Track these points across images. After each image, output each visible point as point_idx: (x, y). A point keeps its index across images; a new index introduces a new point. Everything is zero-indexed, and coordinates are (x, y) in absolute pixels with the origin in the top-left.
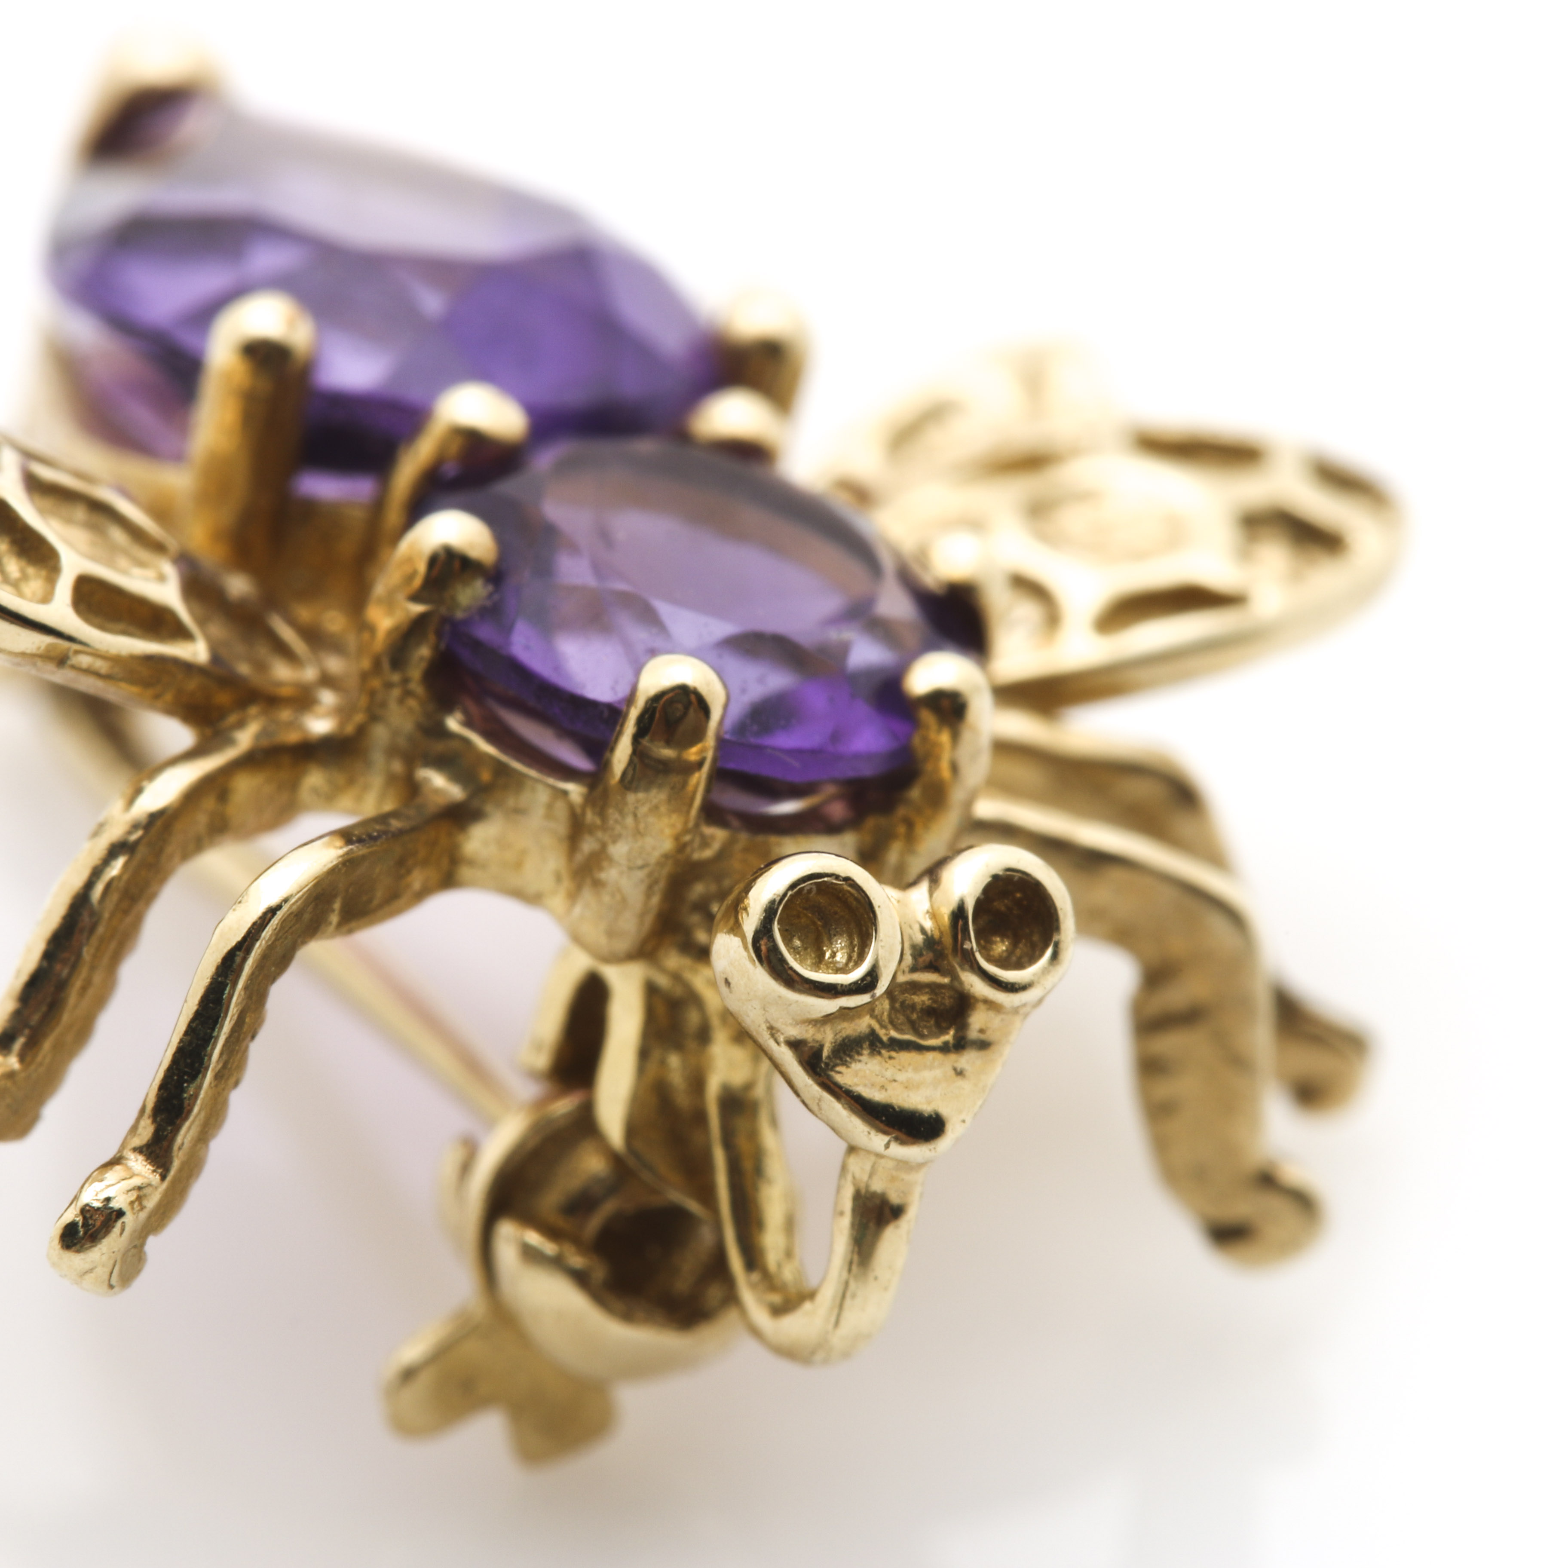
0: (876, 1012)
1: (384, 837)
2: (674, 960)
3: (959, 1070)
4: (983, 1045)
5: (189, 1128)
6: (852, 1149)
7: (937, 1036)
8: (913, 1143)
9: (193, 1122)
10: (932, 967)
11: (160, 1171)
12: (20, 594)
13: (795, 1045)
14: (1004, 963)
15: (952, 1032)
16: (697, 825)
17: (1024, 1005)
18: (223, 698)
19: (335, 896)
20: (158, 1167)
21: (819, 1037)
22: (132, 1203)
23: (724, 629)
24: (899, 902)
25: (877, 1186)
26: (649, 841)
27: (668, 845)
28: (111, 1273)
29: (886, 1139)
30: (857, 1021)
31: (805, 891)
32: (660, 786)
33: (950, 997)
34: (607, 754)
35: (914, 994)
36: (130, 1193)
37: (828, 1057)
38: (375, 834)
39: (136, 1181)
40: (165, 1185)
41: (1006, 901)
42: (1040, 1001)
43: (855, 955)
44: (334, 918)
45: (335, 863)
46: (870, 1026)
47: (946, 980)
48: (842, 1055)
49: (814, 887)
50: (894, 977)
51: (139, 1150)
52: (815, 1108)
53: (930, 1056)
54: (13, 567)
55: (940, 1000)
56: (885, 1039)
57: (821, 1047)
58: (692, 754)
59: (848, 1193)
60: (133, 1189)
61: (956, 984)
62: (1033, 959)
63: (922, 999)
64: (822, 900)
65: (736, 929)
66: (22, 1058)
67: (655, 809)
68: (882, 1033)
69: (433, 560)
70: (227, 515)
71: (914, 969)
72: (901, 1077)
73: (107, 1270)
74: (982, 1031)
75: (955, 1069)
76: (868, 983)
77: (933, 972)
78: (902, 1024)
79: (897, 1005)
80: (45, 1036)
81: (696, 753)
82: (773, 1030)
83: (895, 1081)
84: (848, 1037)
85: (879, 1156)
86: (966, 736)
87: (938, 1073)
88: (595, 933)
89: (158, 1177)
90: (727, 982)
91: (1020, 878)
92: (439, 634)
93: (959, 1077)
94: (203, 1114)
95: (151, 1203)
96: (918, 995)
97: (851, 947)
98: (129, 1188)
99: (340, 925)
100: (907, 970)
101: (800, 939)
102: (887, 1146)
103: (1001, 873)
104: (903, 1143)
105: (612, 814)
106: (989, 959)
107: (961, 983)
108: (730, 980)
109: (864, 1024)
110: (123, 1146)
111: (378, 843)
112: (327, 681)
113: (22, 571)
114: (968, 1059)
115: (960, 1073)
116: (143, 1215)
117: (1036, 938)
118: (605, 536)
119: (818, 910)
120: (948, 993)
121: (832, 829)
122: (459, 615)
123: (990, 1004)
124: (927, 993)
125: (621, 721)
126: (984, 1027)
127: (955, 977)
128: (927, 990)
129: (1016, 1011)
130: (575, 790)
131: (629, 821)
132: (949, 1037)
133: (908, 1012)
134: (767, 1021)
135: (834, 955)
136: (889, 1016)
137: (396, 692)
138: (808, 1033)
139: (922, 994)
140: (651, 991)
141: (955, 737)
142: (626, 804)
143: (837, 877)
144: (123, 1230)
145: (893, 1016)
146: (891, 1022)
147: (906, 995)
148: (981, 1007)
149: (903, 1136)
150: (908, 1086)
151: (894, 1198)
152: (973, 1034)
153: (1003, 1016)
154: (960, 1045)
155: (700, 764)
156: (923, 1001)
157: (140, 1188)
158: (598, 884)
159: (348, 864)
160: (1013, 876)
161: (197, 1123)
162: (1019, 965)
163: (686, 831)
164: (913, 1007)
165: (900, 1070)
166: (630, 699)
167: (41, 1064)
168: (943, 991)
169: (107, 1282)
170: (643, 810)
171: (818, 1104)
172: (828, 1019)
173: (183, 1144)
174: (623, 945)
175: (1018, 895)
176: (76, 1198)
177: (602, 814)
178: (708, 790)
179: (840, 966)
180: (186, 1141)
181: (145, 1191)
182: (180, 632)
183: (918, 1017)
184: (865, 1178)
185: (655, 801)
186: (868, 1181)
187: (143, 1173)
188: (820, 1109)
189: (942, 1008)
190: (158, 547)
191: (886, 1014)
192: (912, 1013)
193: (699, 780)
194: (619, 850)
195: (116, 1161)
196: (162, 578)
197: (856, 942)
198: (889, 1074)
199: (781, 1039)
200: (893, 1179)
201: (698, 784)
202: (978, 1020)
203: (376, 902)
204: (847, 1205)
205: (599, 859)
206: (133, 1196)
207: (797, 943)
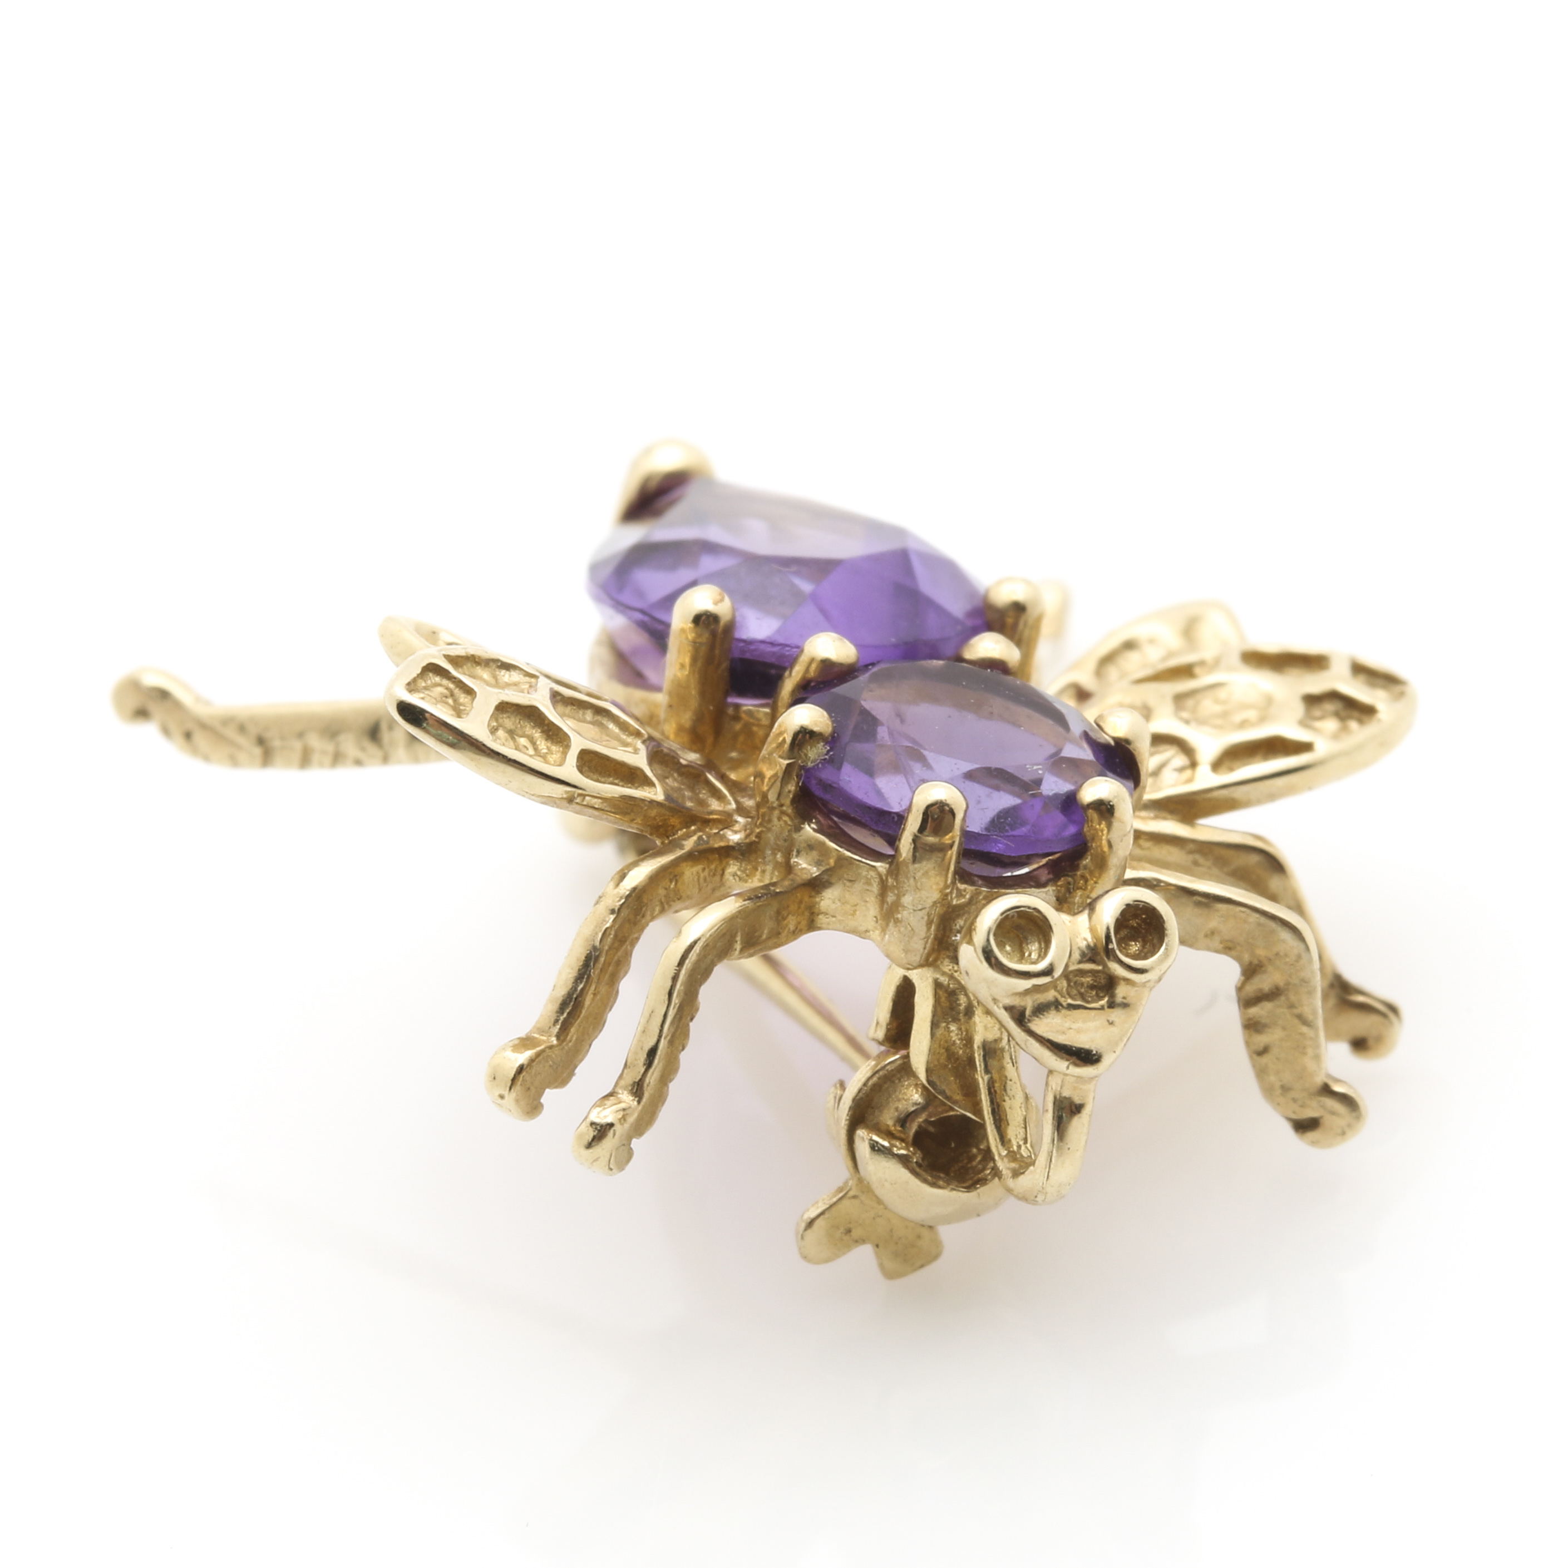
0: (1058, 988)
1: (765, 897)
2: (947, 966)
3: (1111, 1021)
4: (1125, 1005)
5: (653, 1073)
6: (1051, 1072)
7: (1096, 1002)
8: (1084, 1066)
9: (655, 1069)
10: (1091, 960)
11: (637, 1099)
12: (547, 762)
13: (1009, 1009)
14: (1136, 957)
15: (1106, 999)
16: (953, 883)
17: (1149, 981)
18: (674, 821)
19: (736, 933)
20: (636, 1097)
21: (1023, 1004)
22: (620, 1120)
23: (968, 767)
24: (1070, 922)
25: (1066, 1093)
26: (924, 894)
27: (936, 896)
28: (610, 1161)
29: (1067, 1063)
30: (1046, 994)
31: (1010, 916)
32: (929, 860)
33: (1104, 979)
34: (897, 843)
35: (1082, 977)
36: (618, 1113)
37: (1030, 1016)
38: (760, 895)
39: (623, 1105)
40: (640, 1107)
41: (1137, 920)
42: (1160, 979)
43: (1042, 954)
44: (738, 946)
45: (734, 912)
46: (1055, 997)
47: (1100, 968)
48: (1038, 1014)
49: (1016, 914)
50: (1067, 966)
51: (625, 1088)
52: (1023, 1046)
53: (1093, 1013)
54: (543, 745)
55: (1098, 980)
56: (1064, 1004)
57: (1025, 1009)
58: (947, 839)
59: (1050, 1099)
60: (620, 1110)
61: (1106, 969)
62: (1153, 953)
63: (1088, 980)
64: (1022, 922)
65: (970, 942)
66: (558, 1037)
67: (926, 874)
68: (1062, 1000)
69: (796, 735)
70: (687, 718)
71: (1080, 962)
72: (1075, 1026)
73: (607, 1159)
74: (1124, 998)
75: (1108, 1021)
76: (1048, 972)
77: (1092, 963)
78: (1076, 995)
79: (1072, 984)
80: (572, 1024)
81: (949, 839)
82: (995, 1000)
83: (1071, 1029)
84: (1042, 1003)
85: (1066, 1075)
86: (1116, 824)
87: (1097, 1023)
88: (897, 951)
89: (636, 1103)
90: (967, 973)
91: (1143, 906)
92: (799, 776)
93: (1111, 1026)
94: (661, 1065)
95: (631, 1119)
96: (1084, 978)
97: (1040, 948)
98: (617, 1109)
99: (741, 951)
100: (1076, 962)
101: (1010, 946)
102: (1068, 1068)
103: (1131, 903)
104: (1076, 1065)
105: (901, 878)
106: (1127, 955)
107: (1109, 969)
108: (968, 971)
109: (1051, 995)
110: (616, 1086)
111: (762, 899)
112: (741, 810)
113: (548, 748)
114: (1115, 1015)
115: (1111, 1023)
116: (627, 1126)
117: (1155, 941)
118: (901, 717)
119: (1018, 927)
120: (1102, 976)
121: (1039, 885)
122: (810, 765)
123: (1127, 981)
124: (1090, 976)
125: (904, 822)
126: (1125, 995)
127: (1105, 966)
128: (1090, 974)
129: (1144, 985)
130: (881, 866)
131: (912, 880)
132: (1104, 1002)
133: (1079, 988)
134: (991, 995)
135: (1030, 955)
136: (1067, 990)
137: (776, 813)
138: (1016, 1002)
139: (1087, 977)
140: (937, 985)
141: (1109, 826)
142: (909, 871)
143: (1029, 908)
144: (614, 1135)
145: (1069, 990)
146: (1069, 994)
147: (1077, 978)
148: (1122, 982)
149: (1078, 1062)
150: (1079, 1031)
151: (1077, 1101)
152: (1119, 999)
153: (1136, 989)
154: (1111, 1005)
155: (951, 846)
156: (1088, 982)
157: (624, 1110)
158: (897, 921)
159: (742, 913)
160: (1139, 905)
161: (657, 1070)
162: (1145, 958)
163: (946, 887)
164: (1082, 984)
165: (1074, 1022)
166: (909, 809)
167: (570, 1041)
168: (1100, 975)
169: (607, 1167)
170: (919, 875)
171: (1025, 1044)
172: (1027, 992)
173: (650, 1083)
174: (916, 959)
175: (1144, 916)
176: (586, 1118)
177: (896, 879)
178: (958, 862)
179: (1033, 961)
180: (651, 1081)
181: (628, 1112)
182: (647, 782)
183: (1085, 991)
184: (1059, 1089)
185: (926, 869)
186: (1060, 1091)
187: (627, 1101)
188: (1027, 1047)
189: (1100, 984)
190: (638, 734)
191: (1065, 989)
192: (1082, 988)
193: (953, 853)
194: (907, 900)
195: (611, 1094)
196: (636, 751)
197: (1043, 946)
198: (1067, 1025)
199: (1001, 1005)
200: (1075, 1088)
201: (951, 858)
202: (1121, 991)
203: (764, 937)
204: (1050, 1106)
205: (897, 905)
206: (620, 1115)
207: (1008, 948)
